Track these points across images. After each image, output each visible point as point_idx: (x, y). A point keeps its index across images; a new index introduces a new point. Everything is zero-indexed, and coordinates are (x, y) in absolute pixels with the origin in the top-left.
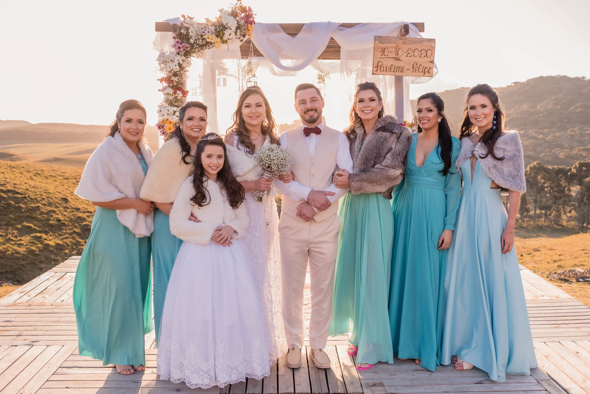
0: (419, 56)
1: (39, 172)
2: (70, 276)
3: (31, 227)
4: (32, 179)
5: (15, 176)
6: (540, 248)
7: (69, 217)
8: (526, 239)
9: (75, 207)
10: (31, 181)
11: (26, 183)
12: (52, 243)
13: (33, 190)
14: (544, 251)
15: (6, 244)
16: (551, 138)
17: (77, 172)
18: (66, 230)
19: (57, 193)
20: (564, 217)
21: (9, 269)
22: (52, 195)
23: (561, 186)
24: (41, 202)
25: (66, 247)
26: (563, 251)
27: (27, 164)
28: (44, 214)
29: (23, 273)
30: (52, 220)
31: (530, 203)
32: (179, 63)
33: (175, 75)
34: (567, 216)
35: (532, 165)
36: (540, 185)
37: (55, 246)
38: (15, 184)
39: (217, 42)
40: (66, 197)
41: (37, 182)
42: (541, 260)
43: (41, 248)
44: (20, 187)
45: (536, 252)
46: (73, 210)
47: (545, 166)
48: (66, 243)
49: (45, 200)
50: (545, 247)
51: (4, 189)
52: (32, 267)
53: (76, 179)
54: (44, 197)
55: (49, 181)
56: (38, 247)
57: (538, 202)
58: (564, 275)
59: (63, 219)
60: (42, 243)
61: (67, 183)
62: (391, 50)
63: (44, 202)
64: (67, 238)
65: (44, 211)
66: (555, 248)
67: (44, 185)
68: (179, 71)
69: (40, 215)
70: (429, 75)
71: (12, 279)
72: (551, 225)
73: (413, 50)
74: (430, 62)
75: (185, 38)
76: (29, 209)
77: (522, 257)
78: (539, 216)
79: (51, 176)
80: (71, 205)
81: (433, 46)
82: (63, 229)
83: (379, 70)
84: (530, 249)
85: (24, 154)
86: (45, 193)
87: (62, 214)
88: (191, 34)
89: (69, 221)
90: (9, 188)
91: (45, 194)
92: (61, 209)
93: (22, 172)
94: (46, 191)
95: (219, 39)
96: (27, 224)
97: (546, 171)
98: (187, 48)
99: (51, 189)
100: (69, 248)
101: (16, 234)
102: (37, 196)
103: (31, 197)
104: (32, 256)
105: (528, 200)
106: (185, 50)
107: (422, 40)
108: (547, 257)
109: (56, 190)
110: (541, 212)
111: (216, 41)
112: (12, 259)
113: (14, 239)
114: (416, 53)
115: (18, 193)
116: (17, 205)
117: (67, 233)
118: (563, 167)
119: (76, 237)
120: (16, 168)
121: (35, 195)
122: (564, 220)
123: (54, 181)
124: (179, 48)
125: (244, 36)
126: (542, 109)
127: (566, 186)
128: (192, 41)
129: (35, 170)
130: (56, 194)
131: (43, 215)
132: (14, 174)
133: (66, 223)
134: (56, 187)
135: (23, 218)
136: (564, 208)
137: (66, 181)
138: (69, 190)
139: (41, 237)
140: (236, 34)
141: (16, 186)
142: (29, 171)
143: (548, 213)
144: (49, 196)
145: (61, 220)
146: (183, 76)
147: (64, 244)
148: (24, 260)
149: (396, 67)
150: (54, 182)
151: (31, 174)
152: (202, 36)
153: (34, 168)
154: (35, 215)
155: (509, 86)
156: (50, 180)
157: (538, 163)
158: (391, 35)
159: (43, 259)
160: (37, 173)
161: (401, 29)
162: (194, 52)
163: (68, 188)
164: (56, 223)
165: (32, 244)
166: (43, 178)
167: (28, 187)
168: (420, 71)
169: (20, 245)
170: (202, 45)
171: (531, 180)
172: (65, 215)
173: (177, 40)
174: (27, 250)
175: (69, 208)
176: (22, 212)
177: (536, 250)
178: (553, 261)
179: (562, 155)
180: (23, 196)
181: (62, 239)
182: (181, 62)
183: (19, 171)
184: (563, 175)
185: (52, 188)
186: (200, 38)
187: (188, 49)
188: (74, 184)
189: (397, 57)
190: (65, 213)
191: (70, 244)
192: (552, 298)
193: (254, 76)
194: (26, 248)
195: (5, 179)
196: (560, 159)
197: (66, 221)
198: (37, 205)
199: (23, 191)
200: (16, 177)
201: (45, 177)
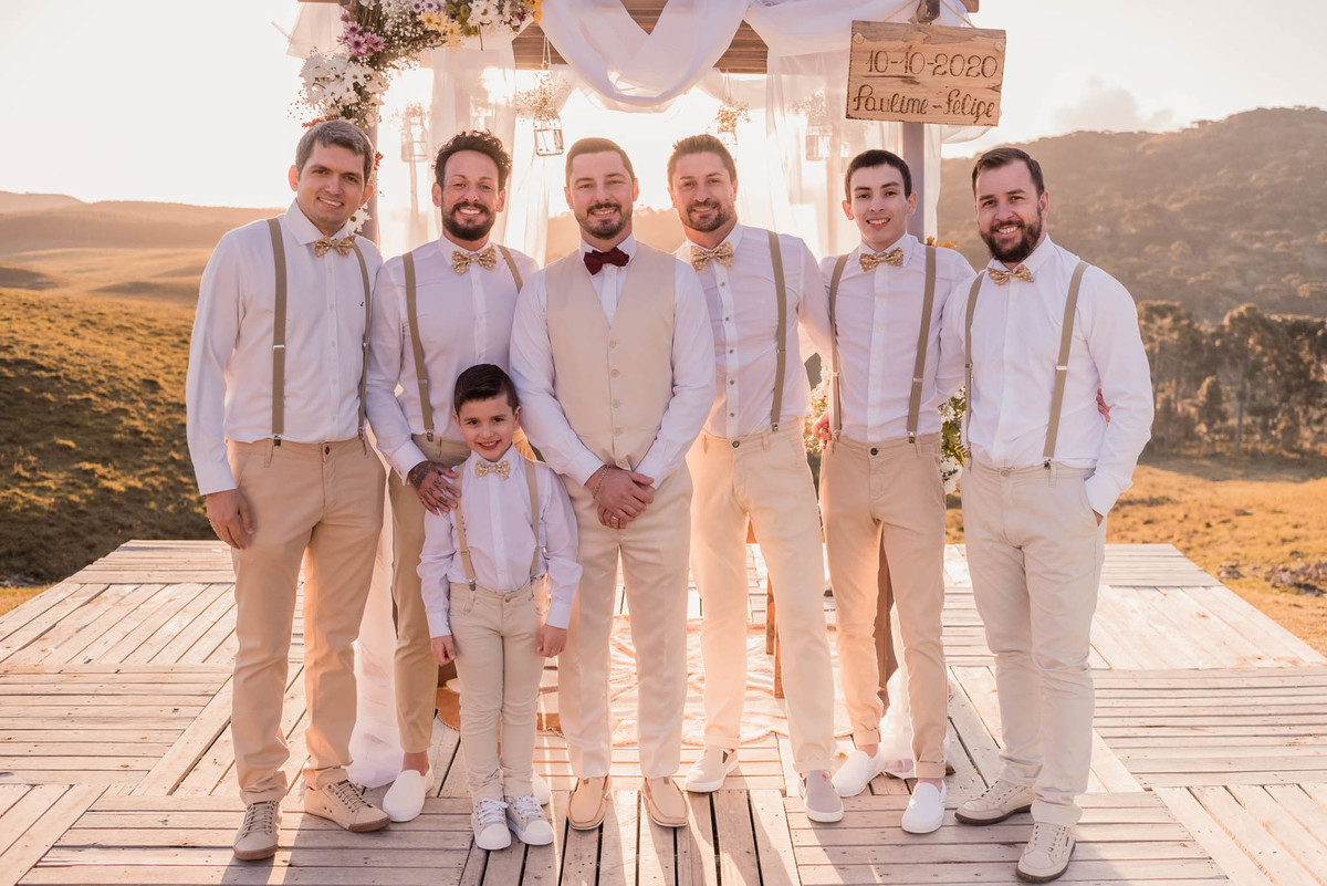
0: (964, 73)
1: (93, 318)
2: (117, 595)
3: (69, 448)
4: (76, 335)
5: (35, 327)
6: (1250, 507)
7: (159, 425)
8: (1218, 483)
9: (175, 400)
10: (72, 338)
11: (59, 344)
12: (117, 486)
13: (77, 360)
14: (1259, 515)
15: (9, 489)
16: (1282, 250)
17: (181, 319)
18: (152, 456)
19: (133, 368)
20: (1306, 433)
21: (15, 548)
22: (122, 373)
23: (1300, 361)
24: (94, 389)
25: (152, 495)
26: (1303, 516)
27: (66, 298)
28: (101, 417)
29: (50, 555)
30: (120, 432)
31: (1229, 400)
32: (356, 85)
33: (347, 113)
34: (1313, 431)
35: (1235, 313)
36: (1252, 358)
37: (125, 493)
38: (35, 346)
39: (452, 32)
40: (154, 379)
41: (87, 341)
42: (1254, 538)
43: (93, 498)
44: (46, 353)
45: (1242, 518)
46: (170, 408)
47: (1266, 316)
48: (152, 486)
49: (105, 385)
50: (1262, 505)
51: (8, 357)
52: (71, 542)
53: (179, 334)
54: (103, 378)
55: (116, 339)
56: (86, 496)
57: (1248, 397)
58: (1305, 574)
59: (144, 429)
60: (94, 485)
61: (158, 344)
62: (893, 56)
63: (102, 390)
64: (153, 474)
65: (100, 409)
66: (1285, 507)
67: (102, 348)
68: (358, 104)
69: (91, 419)
70: (989, 120)
71: (23, 569)
72: (1277, 452)
73: (950, 58)
74: (993, 89)
75: (373, 21)
76: (65, 407)
77: (1209, 530)
78: (1249, 431)
79: (120, 327)
80: (166, 396)
81: (999, 47)
82: (146, 454)
83: (862, 107)
84: (1227, 509)
85: (65, 272)
86: (105, 367)
87: (143, 418)
88: (385, 10)
89: (160, 434)
90: (20, 355)
91: (103, 371)
92: (142, 405)
93: (53, 318)
94: (106, 364)
95: (456, 25)
96: (61, 442)
97: (1268, 326)
98: (376, 44)
99: (120, 357)
100: (159, 497)
101: (33, 464)
102: (84, 376)
103: (71, 377)
104: (73, 515)
105: (1223, 392)
106: (372, 50)
107: (972, 34)
108: (1267, 529)
109: (132, 360)
110: (1254, 422)
111: (448, 29)
112: (22, 522)
113: (27, 474)
114: (957, 65)
115: (41, 368)
116: (37, 396)
117: (153, 462)
118: (1307, 317)
119: (175, 473)
120: (39, 308)
121: (80, 371)
122: (1306, 440)
123: (128, 339)
124: (357, 44)
125: (522, 17)
126: (1261, 184)
127: (1311, 362)
128: (388, 27)
129: (84, 312)
130: (131, 371)
131: (99, 420)
132: (33, 323)
133: (153, 439)
134: (131, 353)
135: (53, 427)
136: (1306, 412)
137: (157, 340)
138: (162, 361)
139: (92, 472)
140: (501, 13)
141: (36, 351)
142: (69, 316)
143: (1270, 422)
144: (113, 374)
145: (141, 433)
146: (369, 117)
147: (146, 488)
148: (51, 525)
149: (906, 101)
150: (127, 342)
151: (73, 323)
152: (413, 15)
153: (82, 308)
154: (78, 420)
155: (1187, 129)
156: (119, 338)
157: (1248, 309)
158: (896, 19)
159: (97, 523)
160: (88, 321)
161: (920, 5)
162: (395, 56)
163: (161, 357)
164: (129, 438)
165: (70, 489)
166: (101, 333)
167: (66, 354)
168: (967, 110)
169: (42, 491)
170: (416, 39)
171: (1232, 346)
172: (150, 420)
173: (351, 24)
174: (59, 501)
175: (160, 404)
176: (49, 413)
177: (1243, 513)
178: (1279, 540)
179: (1304, 290)
180: (54, 374)
181: (141, 478)
182: (362, 81)
183: (45, 315)
184: (1307, 335)
185: (123, 355)
186: (409, 20)
187: (380, 48)
188: (174, 346)
189: (909, 74)
190: (151, 416)
191: (161, 489)
192: (1282, 664)
193: (554, 115)
194: (57, 498)
195: (11, 334)
196: (1299, 298)
197: (152, 434)
198: (85, 396)
199: (54, 362)
200: (38, 330)
201: (107, 330)
